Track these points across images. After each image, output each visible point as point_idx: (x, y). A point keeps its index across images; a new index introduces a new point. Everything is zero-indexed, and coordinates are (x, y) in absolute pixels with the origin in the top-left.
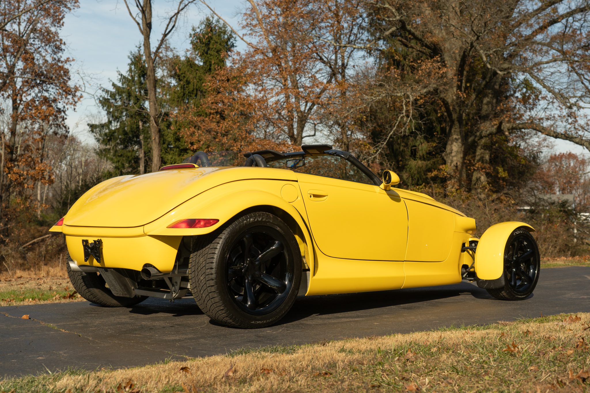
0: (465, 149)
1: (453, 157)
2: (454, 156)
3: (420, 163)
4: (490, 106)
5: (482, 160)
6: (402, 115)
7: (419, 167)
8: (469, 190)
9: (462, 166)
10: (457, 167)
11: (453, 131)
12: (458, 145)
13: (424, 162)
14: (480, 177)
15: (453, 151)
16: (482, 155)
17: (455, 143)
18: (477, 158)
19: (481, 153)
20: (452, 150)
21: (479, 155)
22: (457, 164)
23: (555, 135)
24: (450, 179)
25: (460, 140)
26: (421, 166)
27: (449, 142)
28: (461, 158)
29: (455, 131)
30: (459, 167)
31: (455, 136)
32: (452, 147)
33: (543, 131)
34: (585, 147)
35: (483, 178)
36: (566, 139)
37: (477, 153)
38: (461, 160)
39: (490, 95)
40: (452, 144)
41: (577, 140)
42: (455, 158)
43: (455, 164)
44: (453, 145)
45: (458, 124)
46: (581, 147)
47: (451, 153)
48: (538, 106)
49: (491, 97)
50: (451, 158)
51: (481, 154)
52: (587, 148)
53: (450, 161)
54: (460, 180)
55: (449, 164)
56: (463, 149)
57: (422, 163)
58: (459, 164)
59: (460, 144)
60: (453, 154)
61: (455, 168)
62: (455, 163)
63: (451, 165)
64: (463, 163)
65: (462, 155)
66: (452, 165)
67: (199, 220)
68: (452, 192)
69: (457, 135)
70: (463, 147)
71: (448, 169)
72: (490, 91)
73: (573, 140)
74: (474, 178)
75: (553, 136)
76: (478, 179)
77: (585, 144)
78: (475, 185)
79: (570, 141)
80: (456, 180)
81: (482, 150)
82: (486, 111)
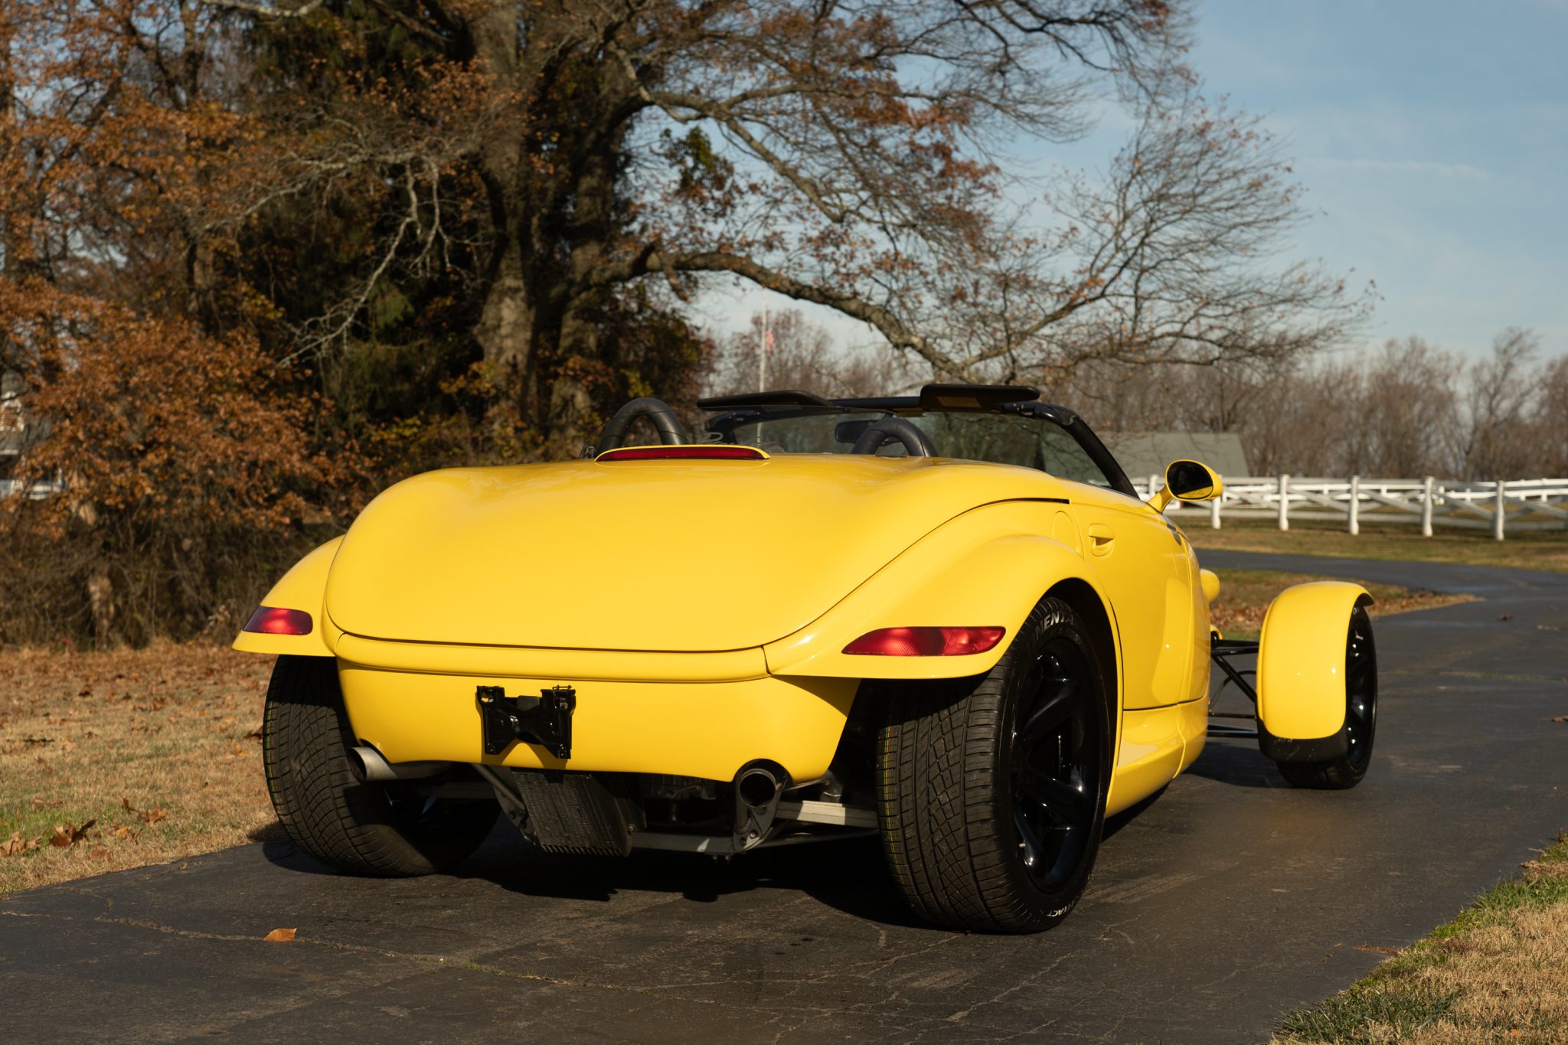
0: (537, 316)
1: (503, 338)
2: (507, 336)
3: (381, 349)
4: (599, 200)
5: (577, 347)
6: (408, 220)
7: (377, 362)
8: (546, 431)
9: (529, 366)
10: (514, 366)
11: (503, 265)
12: (517, 307)
13: (393, 348)
14: (573, 396)
15: (504, 323)
16: (579, 335)
17: (508, 301)
18: (565, 343)
19: (577, 330)
20: (501, 319)
21: (569, 334)
22: (514, 357)
23: (793, 290)
24: (496, 400)
25: (522, 294)
26: (383, 359)
27: (494, 297)
28: (526, 341)
29: (508, 267)
30: (521, 367)
31: (510, 282)
32: (499, 310)
33: (761, 277)
34: (873, 326)
35: (581, 399)
36: (823, 303)
37: (565, 330)
38: (526, 349)
39: (599, 171)
40: (501, 301)
41: (853, 306)
42: (508, 343)
43: (510, 359)
44: (503, 306)
45: (518, 248)
46: (863, 325)
47: (499, 326)
48: (739, 209)
49: (600, 177)
50: (497, 340)
51: (574, 333)
52: (880, 328)
53: (494, 350)
54: (522, 406)
55: (492, 357)
56: (532, 318)
57: (389, 351)
58: (520, 357)
59: (523, 305)
60: (504, 331)
61: (509, 370)
62: (508, 355)
63: (497, 360)
64: (532, 356)
65: (528, 335)
66: (502, 360)
67: (956, 631)
68: (505, 438)
69: (516, 278)
70: (533, 311)
71: (490, 373)
72: (597, 159)
73: (844, 304)
74: (555, 399)
75: (788, 293)
76: (568, 402)
77: (874, 317)
78: (559, 416)
79: (833, 306)
80: (511, 403)
81: (579, 323)
82: (589, 213)
